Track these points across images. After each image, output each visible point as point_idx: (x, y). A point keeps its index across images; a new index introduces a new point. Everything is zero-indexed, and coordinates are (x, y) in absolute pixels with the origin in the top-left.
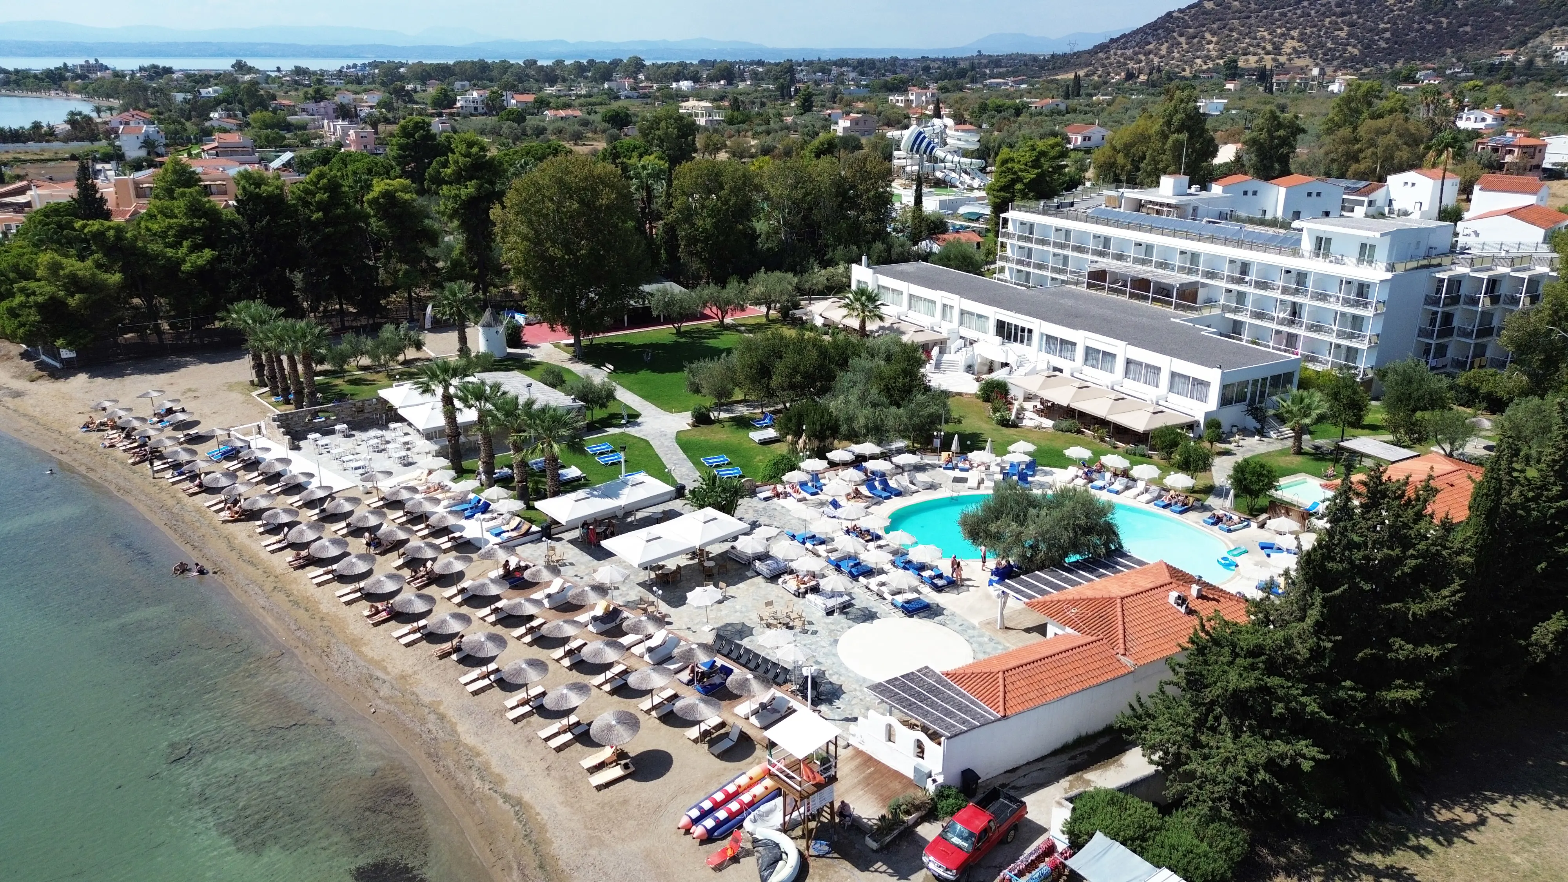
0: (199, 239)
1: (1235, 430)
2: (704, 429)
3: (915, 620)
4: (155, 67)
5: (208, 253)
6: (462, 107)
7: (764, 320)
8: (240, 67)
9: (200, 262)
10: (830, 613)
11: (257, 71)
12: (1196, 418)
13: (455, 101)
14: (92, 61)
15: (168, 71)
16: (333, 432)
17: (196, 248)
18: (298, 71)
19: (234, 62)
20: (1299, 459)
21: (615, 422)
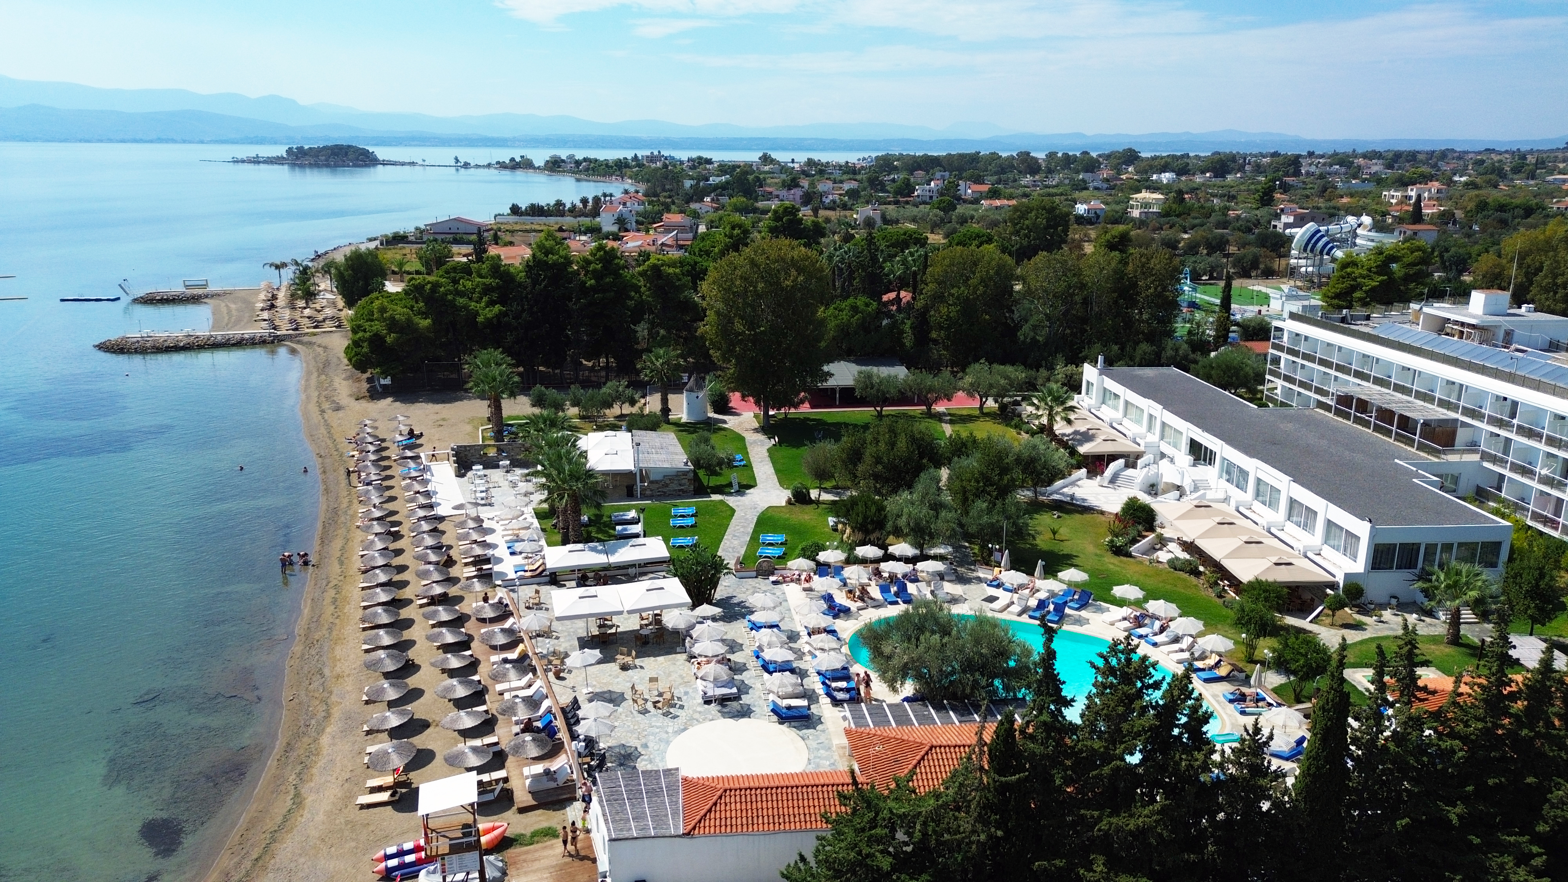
0: (495, 296)
1: (1394, 602)
2: (798, 508)
3: (784, 728)
4: (700, 158)
5: (497, 308)
6: (918, 196)
7: (977, 413)
8: (766, 159)
9: (489, 315)
10: (708, 702)
11: (778, 163)
12: (1337, 579)
13: (914, 190)
14: (656, 153)
15: (709, 161)
16: (497, 467)
17: (491, 303)
18: (810, 163)
19: (761, 154)
20: (1450, 650)
21: (727, 490)
